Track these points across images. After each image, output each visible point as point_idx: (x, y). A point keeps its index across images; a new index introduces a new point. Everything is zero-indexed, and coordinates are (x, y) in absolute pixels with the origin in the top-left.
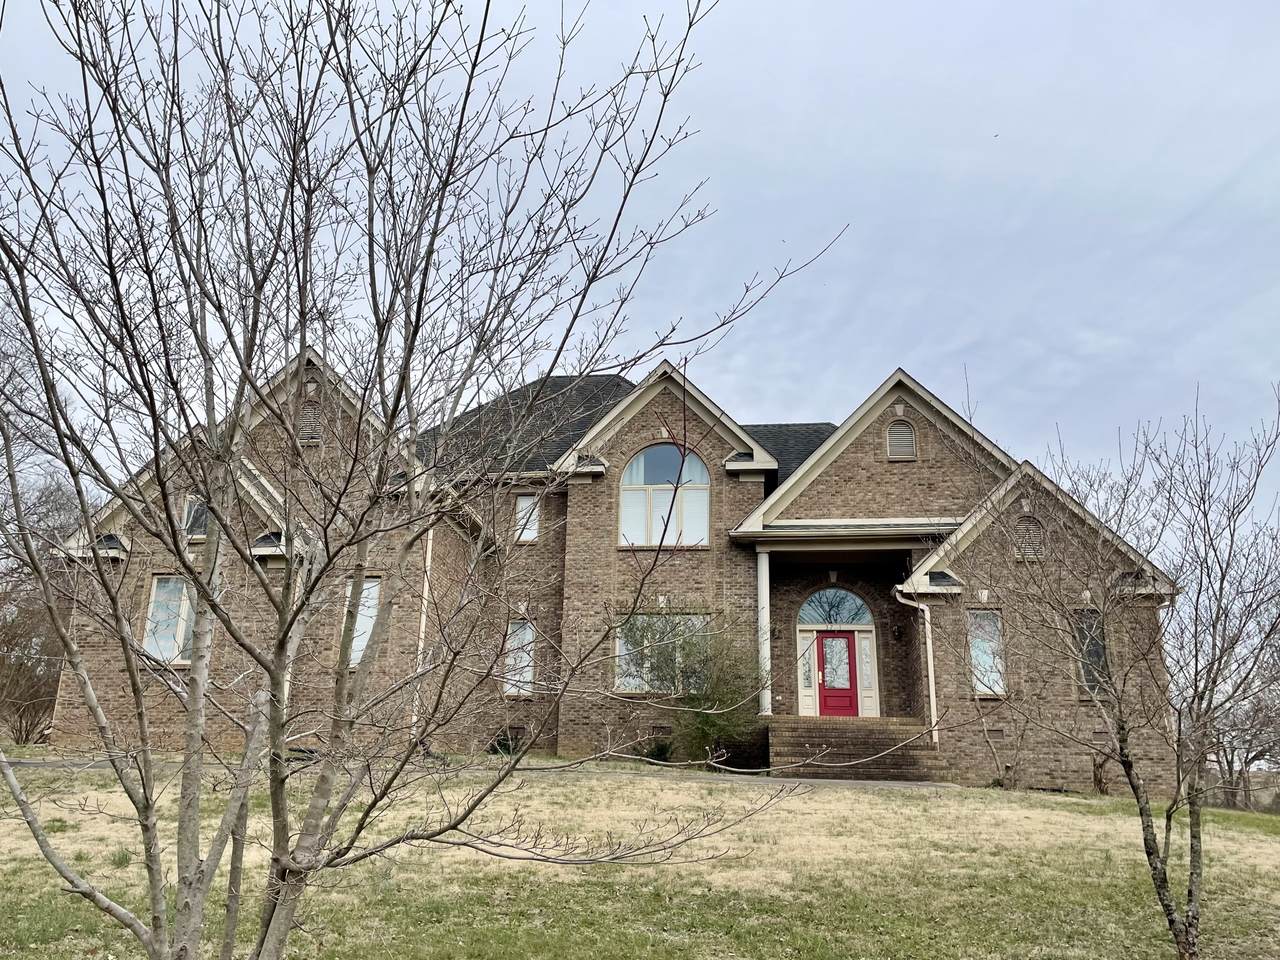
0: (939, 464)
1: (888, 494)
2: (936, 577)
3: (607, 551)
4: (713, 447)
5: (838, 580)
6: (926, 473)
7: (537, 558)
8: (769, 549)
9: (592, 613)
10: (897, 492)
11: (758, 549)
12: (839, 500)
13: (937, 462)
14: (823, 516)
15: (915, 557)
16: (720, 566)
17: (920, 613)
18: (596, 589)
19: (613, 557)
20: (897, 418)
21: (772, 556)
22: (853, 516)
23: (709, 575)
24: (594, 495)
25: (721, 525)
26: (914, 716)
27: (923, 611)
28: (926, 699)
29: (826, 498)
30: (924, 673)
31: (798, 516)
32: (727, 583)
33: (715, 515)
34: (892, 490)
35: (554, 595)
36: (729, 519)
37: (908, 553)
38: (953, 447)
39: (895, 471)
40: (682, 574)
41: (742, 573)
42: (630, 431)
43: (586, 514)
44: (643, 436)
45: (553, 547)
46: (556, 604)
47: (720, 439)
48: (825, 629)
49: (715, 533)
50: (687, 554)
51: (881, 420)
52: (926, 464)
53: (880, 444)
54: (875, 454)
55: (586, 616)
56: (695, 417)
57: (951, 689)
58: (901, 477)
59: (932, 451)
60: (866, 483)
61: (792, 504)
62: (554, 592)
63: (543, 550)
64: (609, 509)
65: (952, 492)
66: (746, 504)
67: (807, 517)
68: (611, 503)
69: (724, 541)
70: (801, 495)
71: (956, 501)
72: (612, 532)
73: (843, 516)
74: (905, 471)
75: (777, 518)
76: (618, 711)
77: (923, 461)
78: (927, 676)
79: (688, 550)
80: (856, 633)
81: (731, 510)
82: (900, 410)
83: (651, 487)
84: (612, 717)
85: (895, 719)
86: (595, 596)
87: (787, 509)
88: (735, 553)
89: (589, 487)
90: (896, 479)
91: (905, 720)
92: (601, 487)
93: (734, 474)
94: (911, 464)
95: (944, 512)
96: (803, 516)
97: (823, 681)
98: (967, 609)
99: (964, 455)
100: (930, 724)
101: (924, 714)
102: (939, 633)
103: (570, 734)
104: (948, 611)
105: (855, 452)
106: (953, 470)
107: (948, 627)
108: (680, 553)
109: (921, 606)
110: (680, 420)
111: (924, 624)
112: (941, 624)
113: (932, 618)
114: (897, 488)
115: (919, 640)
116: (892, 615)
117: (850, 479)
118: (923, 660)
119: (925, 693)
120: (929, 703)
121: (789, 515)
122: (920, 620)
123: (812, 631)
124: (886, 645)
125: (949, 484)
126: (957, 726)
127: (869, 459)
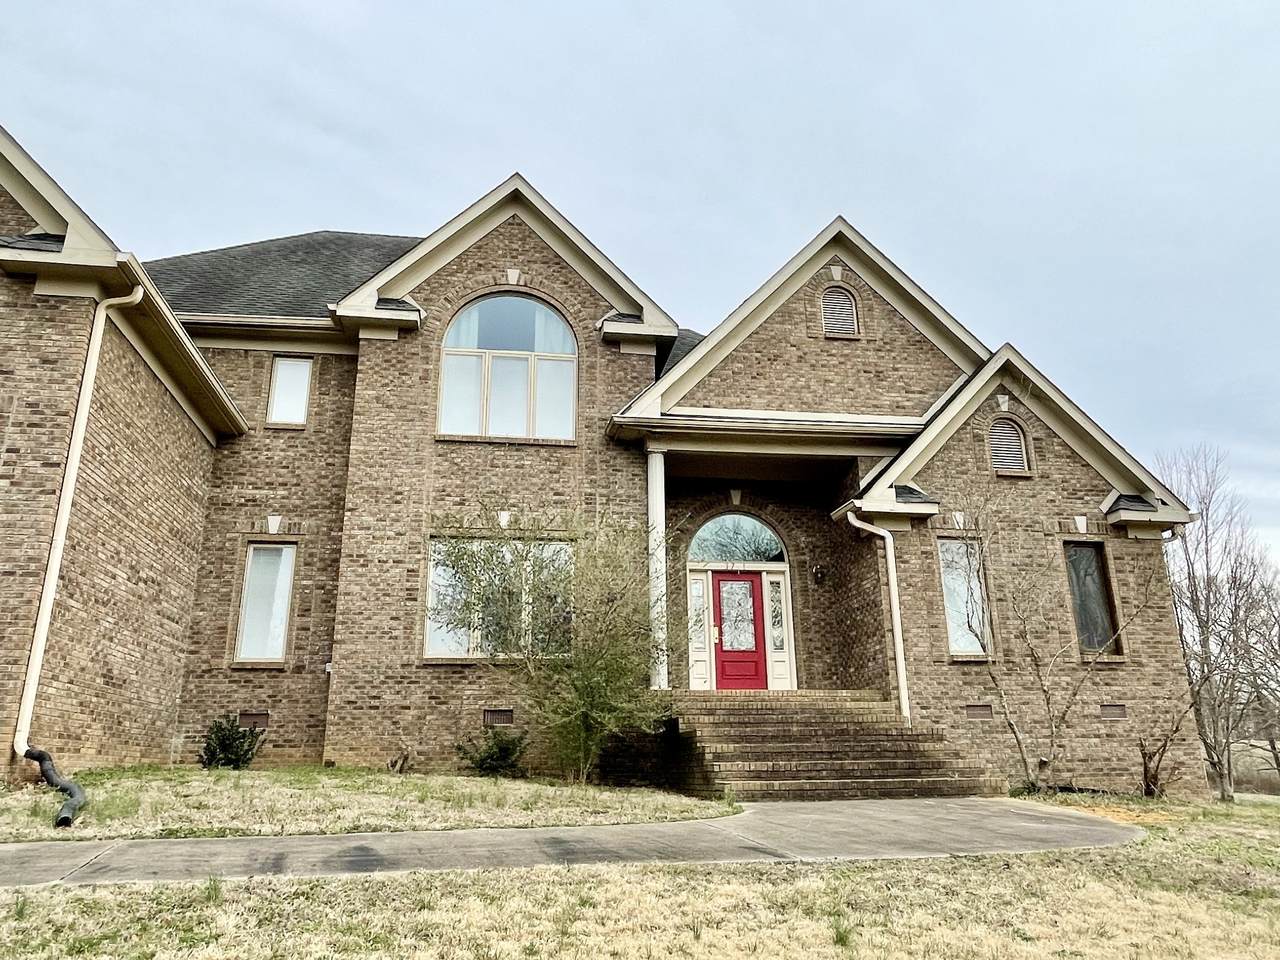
0: (888, 347)
1: (826, 381)
2: (903, 492)
3: (419, 442)
4: (582, 303)
5: (742, 502)
6: (872, 356)
7: (304, 451)
8: (665, 448)
9: (392, 534)
10: (838, 379)
11: (652, 446)
12: (762, 385)
13: (885, 343)
14: (740, 405)
15: (862, 467)
16: (591, 471)
17: (879, 542)
18: (399, 497)
19: (428, 451)
20: (833, 283)
21: (669, 457)
22: (780, 408)
23: (575, 481)
24: (401, 357)
25: (594, 413)
26: (868, 684)
27: (883, 538)
28: (891, 663)
29: (744, 381)
30: (887, 625)
31: (706, 403)
32: (601, 495)
33: (584, 398)
34: (830, 376)
35: (330, 507)
36: (605, 404)
37: (853, 461)
38: (903, 329)
39: (834, 351)
40: (534, 480)
41: (623, 480)
42: (460, 270)
43: (387, 385)
44: (480, 278)
45: (330, 435)
46: (331, 521)
47: (592, 292)
48: (724, 568)
49: (585, 423)
50: (543, 453)
51: (815, 283)
52: (872, 345)
53: (814, 314)
54: (808, 328)
55: (382, 538)
56: (557, 260)
57: (923, 648)
58: (842, 360)
59: (880, 328)
60: (796, 365)
61: (697, 386)
62: (327, 503)
63: (313, 439)
64: (424, 379)
65: (906, 383)
66: (630, 385)
67: (719, 405)
68: (426, 370)
69: (598, 435)
70: (710, 375)
71: (911, 395)
72: (427, 413)
73: (768, 407)
74: (846, 352)
75: (678, 404)
76: (428, 687)
77: (869, 341)
78: (892, 631)
79: (542, 446)
80: (764, 574)
81: (607, 393)
82: (837, 272)
83: (489, 354)
84: (417, 696)
85: (844, 693)
86: (396, 507)
87: (692, 393)
88: (614, 453)
89: (394, 345)
90: (834, 361)
91: (857, 694)
92: (413, 346)
93: (612, 341)
94: (853, 344)
95: (897, 408)
96: (713, 403)
97: (721, 640)
98: (939, 537)
99: (918, 338)
100: (898, 698)
101: (888, 684)
102: (905, 571)
103: (348, 724)
104: (915, 540)
105: (782, 323)
106: (906, 355)
107: (915, 562)
108: (532, 450)
109: (882, 532)
110: (535, 262)
111: (885, 557)
112: (906, 557)
113: (896, 548)
114: (837, 374)
115: (878, 580)
116: (811, 551)
117: (776, 358)
118: (885, 607)
119: (890, 654)
120: (896, 669)
121: (694, 402)
122: (880, 552)
123: (706, 571)
124: (805, 590)
125: (901, 373)
126: (933, 701)
127: (801, 333)
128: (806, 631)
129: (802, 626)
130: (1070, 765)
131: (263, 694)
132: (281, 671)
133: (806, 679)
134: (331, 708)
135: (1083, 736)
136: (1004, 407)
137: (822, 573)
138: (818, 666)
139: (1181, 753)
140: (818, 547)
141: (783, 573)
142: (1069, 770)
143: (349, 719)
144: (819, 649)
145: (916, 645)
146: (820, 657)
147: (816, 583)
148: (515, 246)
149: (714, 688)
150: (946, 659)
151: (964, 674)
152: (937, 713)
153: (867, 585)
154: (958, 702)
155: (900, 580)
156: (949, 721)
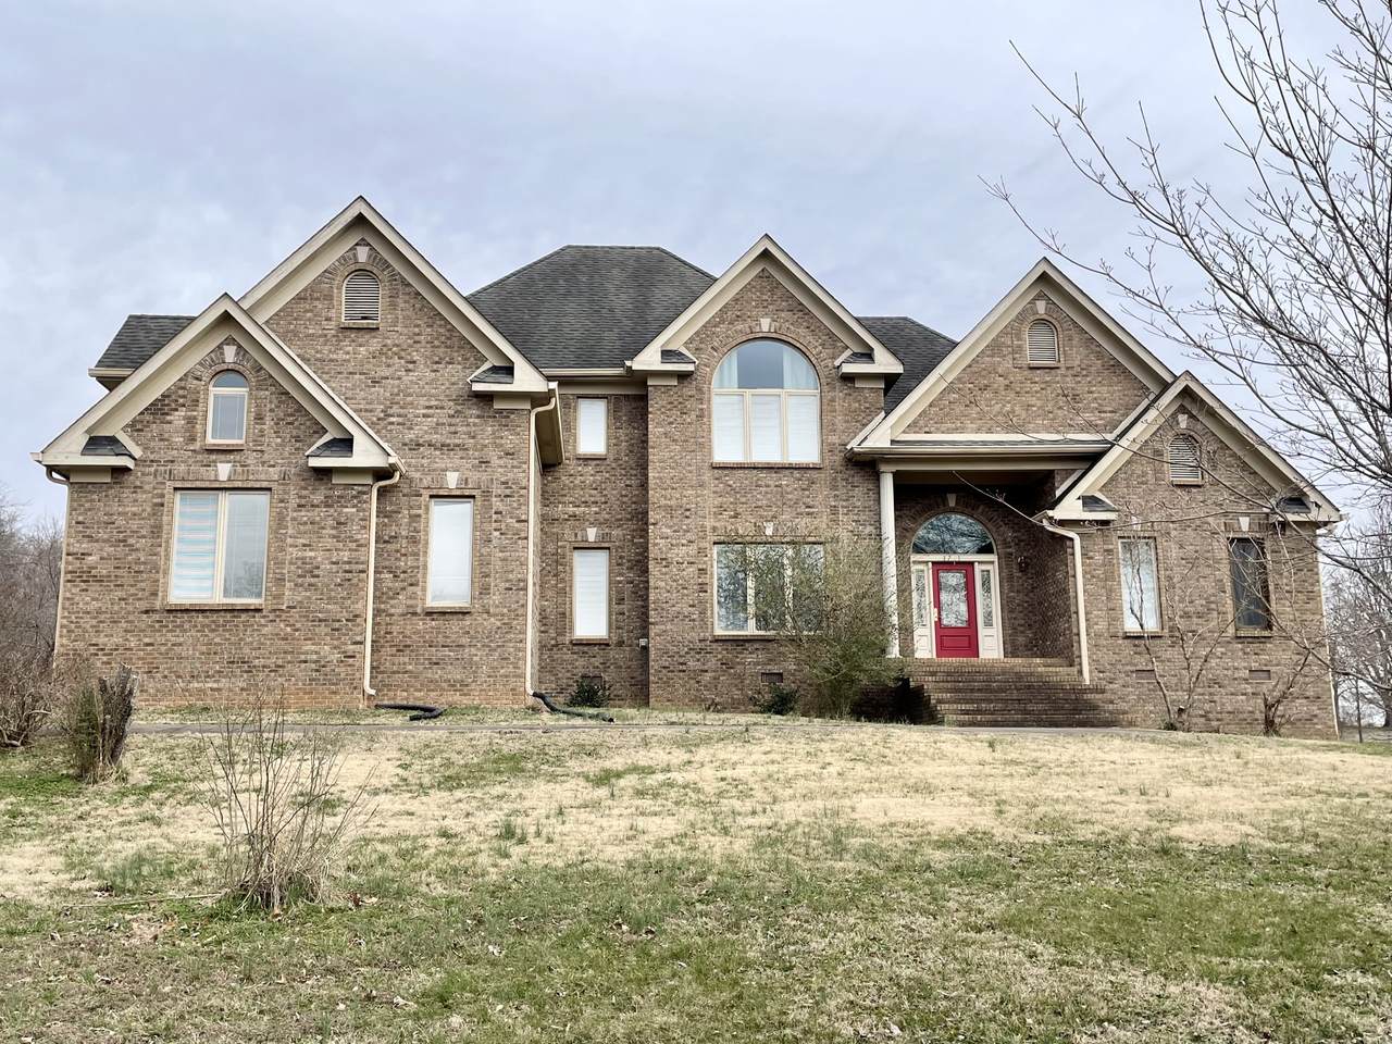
0: (1084, 372)
1: (1029, 405)
2: (1089, 502)
3: (699, 469)
4: (823, 345)
5: (957, 503)
6: (1070, 382)
7: (607, 475)
8: (895, 468)
9: (684, 542)
10: (1039, 403)
11: (883, 468)
12: (974, 411)
13: (1082, 369)
14: (956, 430)
15: (1058, 478)
16: (834, 488)
17: (1068, 543)
18: (688, 513)
19: (707, 476)
20: (1038, 317)
21: (896, 475)
22: (990, 431)
23: (821, 496)
24: (681, 400)
25: (834, 439)
26: (1059, 654)
27: (1072, 540)
28: (1075, 638)
29: (959, 409)
30: (1073, 609)
31: (927, 429)
32: (842, 507)
33: (825, 427)
34: (1033, 401)
35: (631, 520)
36: (844, 432)
37: (1051, 473)
38: (1099, 355)
39: (1037, 379)
40: (790, 496)
41: (860, 494)
42: (722, 321)
43: (671, 423)
44: (739, 328)
45: (626, 462)
46: (634, 530)
47: (831, 335)
48: (942, 560)
49: (826, 448)
50: (797, 474)
51: (1021, 318)
52: (1070, 372)
53: (1019, 346)
54: (1014, 359)
55: (677, 545)
56: (800, 307)
57: (1102, 626)
58: (1043, 386)
59: (1077, 356)
60: (1003, 393)
61: (920, 415)
62: (629, 516)
63: (614, 465)
64: (701, 416)
65: (1100, 405)
66: (863, 415)
67: (938, 430)
68: (702, 409)
69: (838, 458)
70: (930, 406)
71: (1102, 415)
72: (704, 446)
73: (978, 430)
74: (1048, 379)
75: (904, 432)
76: (720, 656)
77: (1068, 368)
78: (1077, 613)
79: (796, 469)
80: (976, 564)
81: (847, 422)
82: (1041, 306)
83: (748, 392)
84: (712, 663)
85: (1038, 660)
86: (687, 521)
87: (915, 423)
88: (852, 473)
89: (675, 390)
90: (1037, 388)
91: (1049, 661)
92: (689, 390)
93: (849, 379)
94: (1053, 371)
95: (1090, 427)
96: (932, 429)
97: (940, 619)
98: (1120, 537)
99: (1112, 363)
100: (1080, 664)
101: (1073, 654)
102: (1090, 565)
103: (665, 683)
104: (1099, 540)
105: (992, 356)
106: (1100, 379)
107: (1098, 558)
108: (787, 472)
109: (1071, 534)
110: (783, 311)
111: (1073, 554)
112: (1091, 554)
113: (1082, 547)
114: (1038, 399)
115: (1067, 572)
116: (1016, 544)
117: (986, 387)
118: (1072, 594)
119: (1075, 631)
120: (1079, 642)
121: (917, 429)
122: (1069, 550)
123: (927, 562)
124: (1010, 578)
125: (1095, 395)
126: (1109, 667)
127: (1008, 364)
128: (1011, 611)
129: (1008, 606)
130: (1219, 716)
131: (597, 662)
132: (608, 645)
133: (1011, 649)
134: (652, 671)
135: (1232, 694)
136: (1183, 425)
137: (1026, 563)
138: (1021, 639)
139: (1315, 708)
140: (1022, 541)
141: (993, 562)
142: (1218, 720)
143: (665, 679)
144: (1022, 626)
145: (1096, 624)
146: (1022, 632)
147: (1022, 571)
148: (765, 297)
149: (935, 656)
150: (1120, 634)
151: (1135, 646)
152: (1113, 676)
153: (1060, 576)
154: (1129, 668)
155: (1085, 573)
156: (1121, 682)
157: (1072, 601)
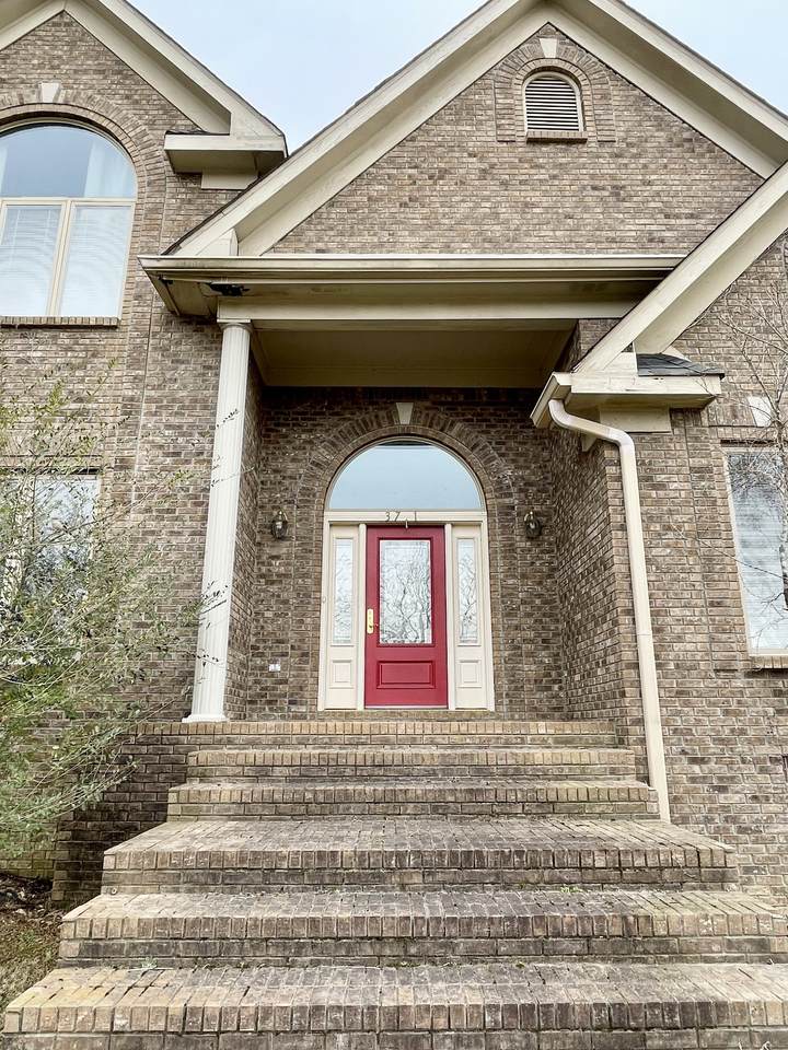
1: (526, 205)
2: (650, 362)
6: (607, 167)
8: (249, 317)
10: (546, 201)
11: (227, 317)
12: (416, 215)
13: (630, 145)
15: (586, 336)
16: (137, 363)
17: (608, 453)
26: (593, 711)
27: (615, 446)
31: (321, 245)
34: (534, 196)
37: (571, 330)
38: (661, 124)
39: (541, 160)
48: (385, 520)
49: (134, 292)
51: (512, 63)
52: (607, 149)
53: (509, 107)
54: (498, 126)
56: (118, 67)
57: (693, 644)
58: (555, 172)
59: (620, 123)
60: (476, 184)
61: (308, 220)
65: (665, 204)
67: (343, 247)
69: (153, 309)
70: (331, 203)
74: (564, 160)
77: (602, 143)
80: (448, 527)
82: (549, 47)
83: (2, 203)
87: (297, 232)
90: (543, 174)
93: (191, 174)
94: (573, 148)
96: (331, 245)
97: (377, 628)
98: (725, 442)
101: (624, 714)
102: (658, 502)
104: (680, 448)
105: (457, 123)
107: (678, 486)
109: (613, 433)
111: (619, 478)
112: (661, 478)
113: (640, 463)
114: (546, 194)
115: (607, 521)
116: (521, 491)
118: (618, 568)
119: (628, 656)
122: (611, 470)
123: (356, 525)
124: (510, 549)
126: (713, 748)
127: (488, 134)
137: (537, 523)
138: (529, 669)
140: (532, 484)
141: (477, 525)
144: (531, 641)
145: (680, 639)
147: (530, 538)
148: (58, 53)
149: (361, 703)
150: (740, 665)
151: (778, 693)
153: (593, 532)
154: (765, 750)
155: (647, 519)
156: (747, 786)
157: (620, 584)
